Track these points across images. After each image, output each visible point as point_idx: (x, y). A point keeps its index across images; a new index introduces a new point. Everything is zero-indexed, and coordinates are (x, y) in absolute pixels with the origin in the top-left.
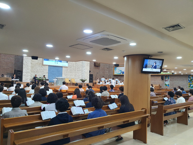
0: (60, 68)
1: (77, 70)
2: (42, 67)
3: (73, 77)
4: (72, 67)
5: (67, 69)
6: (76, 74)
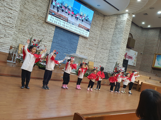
0: (74, 36)
1: (101, 46)
2: (42, 26)
3: (92, 58)
4: (94, 40)
5: (86, 43)
6: (97, 54)
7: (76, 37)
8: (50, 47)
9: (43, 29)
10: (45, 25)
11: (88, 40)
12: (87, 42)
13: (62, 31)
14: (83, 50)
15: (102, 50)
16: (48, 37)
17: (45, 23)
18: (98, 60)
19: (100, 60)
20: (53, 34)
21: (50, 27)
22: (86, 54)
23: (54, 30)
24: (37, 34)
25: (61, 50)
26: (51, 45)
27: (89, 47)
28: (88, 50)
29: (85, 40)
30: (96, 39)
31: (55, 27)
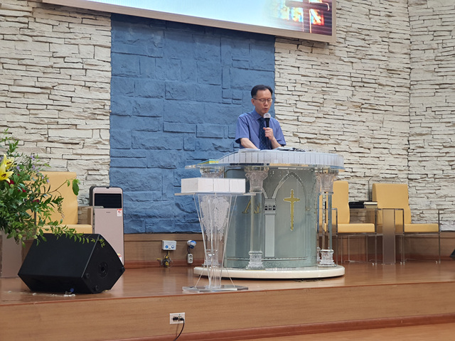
1: (429, 76)
2: (27, 32)
3: (391, 160)
4: (374, 50)
5: (324, 73)
6: (413, 131)
7: (256, 55)
8: (106, 149)
9: (37, 53)
10: (44, 26)
11: (338, 53)
12: (331, 67)
13: (158, 38)
14: (321, 123)
15: (443, 94)
16: (81, 92)
17: (41, 15)
18: (431, 167)
19: (443, 163)
20: (108, 67)
21: (77, 28)
22: (343, 146)
23: (107, 41)
24: (6, 88)
25: (174, 152)
26: (106, 135)
27: (355, 99)
28: (355, 117)
29: (317, 58)
30: (388, 37)
31: (107, 23)
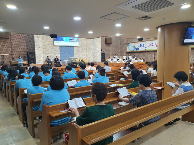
0: (71, 48)
3: (85, 56)
6: (87, 54)
11: (79, 47)
15: (89, 50)
16: (57, 52)
17: (54, 46)
20: (59, 50)
28: (81, 53)
31: (59, 46)
